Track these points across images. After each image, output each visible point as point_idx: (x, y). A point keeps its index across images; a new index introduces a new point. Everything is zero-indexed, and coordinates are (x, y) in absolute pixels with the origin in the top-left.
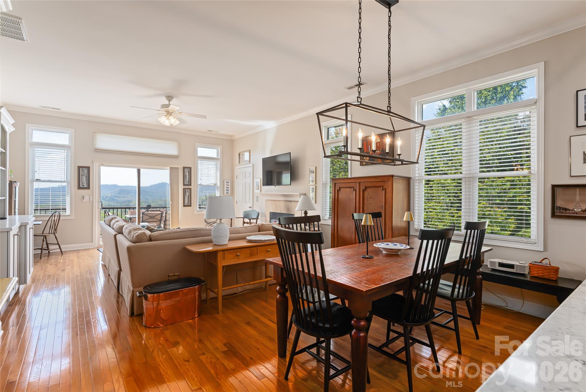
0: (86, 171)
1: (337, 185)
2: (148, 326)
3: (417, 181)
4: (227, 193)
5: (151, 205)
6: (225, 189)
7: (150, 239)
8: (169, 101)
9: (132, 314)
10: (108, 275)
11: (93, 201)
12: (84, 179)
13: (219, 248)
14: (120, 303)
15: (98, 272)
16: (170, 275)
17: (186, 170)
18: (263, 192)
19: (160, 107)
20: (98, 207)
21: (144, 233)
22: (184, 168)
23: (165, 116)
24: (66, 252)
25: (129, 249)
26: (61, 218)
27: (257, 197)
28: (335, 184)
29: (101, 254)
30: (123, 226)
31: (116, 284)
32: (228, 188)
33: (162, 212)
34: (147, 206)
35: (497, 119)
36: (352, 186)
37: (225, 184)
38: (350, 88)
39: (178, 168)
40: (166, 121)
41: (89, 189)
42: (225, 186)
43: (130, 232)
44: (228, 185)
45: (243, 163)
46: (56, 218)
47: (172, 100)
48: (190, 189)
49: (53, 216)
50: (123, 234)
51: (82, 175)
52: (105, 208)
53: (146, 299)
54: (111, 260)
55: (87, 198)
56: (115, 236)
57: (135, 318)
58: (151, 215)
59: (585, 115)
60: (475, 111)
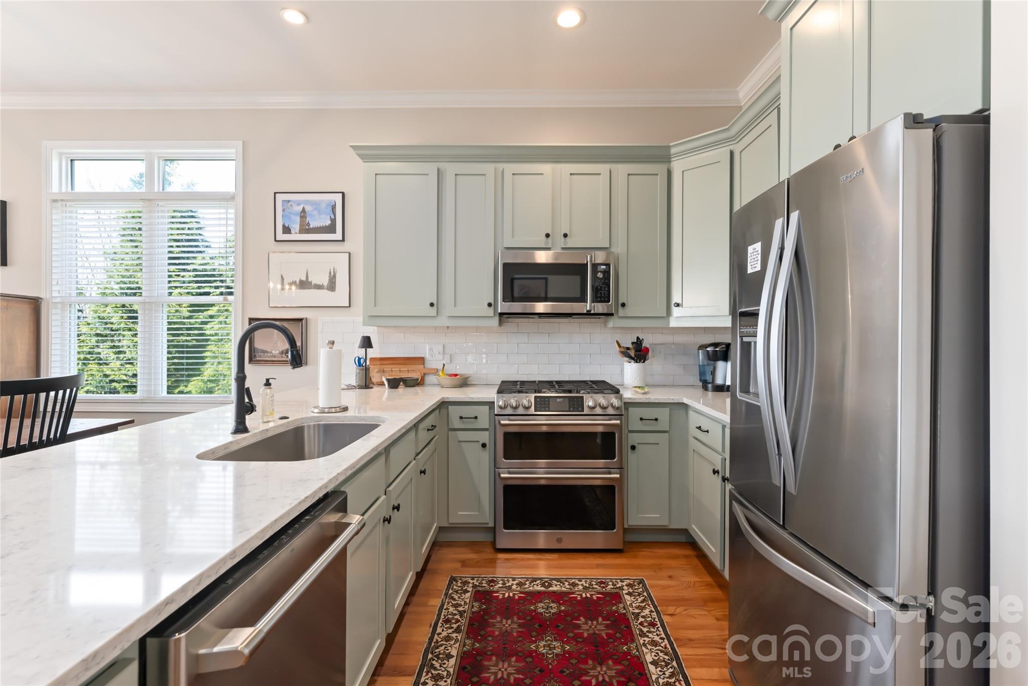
3: (57, 304)
59: (284, 226)
60: (159, 192)
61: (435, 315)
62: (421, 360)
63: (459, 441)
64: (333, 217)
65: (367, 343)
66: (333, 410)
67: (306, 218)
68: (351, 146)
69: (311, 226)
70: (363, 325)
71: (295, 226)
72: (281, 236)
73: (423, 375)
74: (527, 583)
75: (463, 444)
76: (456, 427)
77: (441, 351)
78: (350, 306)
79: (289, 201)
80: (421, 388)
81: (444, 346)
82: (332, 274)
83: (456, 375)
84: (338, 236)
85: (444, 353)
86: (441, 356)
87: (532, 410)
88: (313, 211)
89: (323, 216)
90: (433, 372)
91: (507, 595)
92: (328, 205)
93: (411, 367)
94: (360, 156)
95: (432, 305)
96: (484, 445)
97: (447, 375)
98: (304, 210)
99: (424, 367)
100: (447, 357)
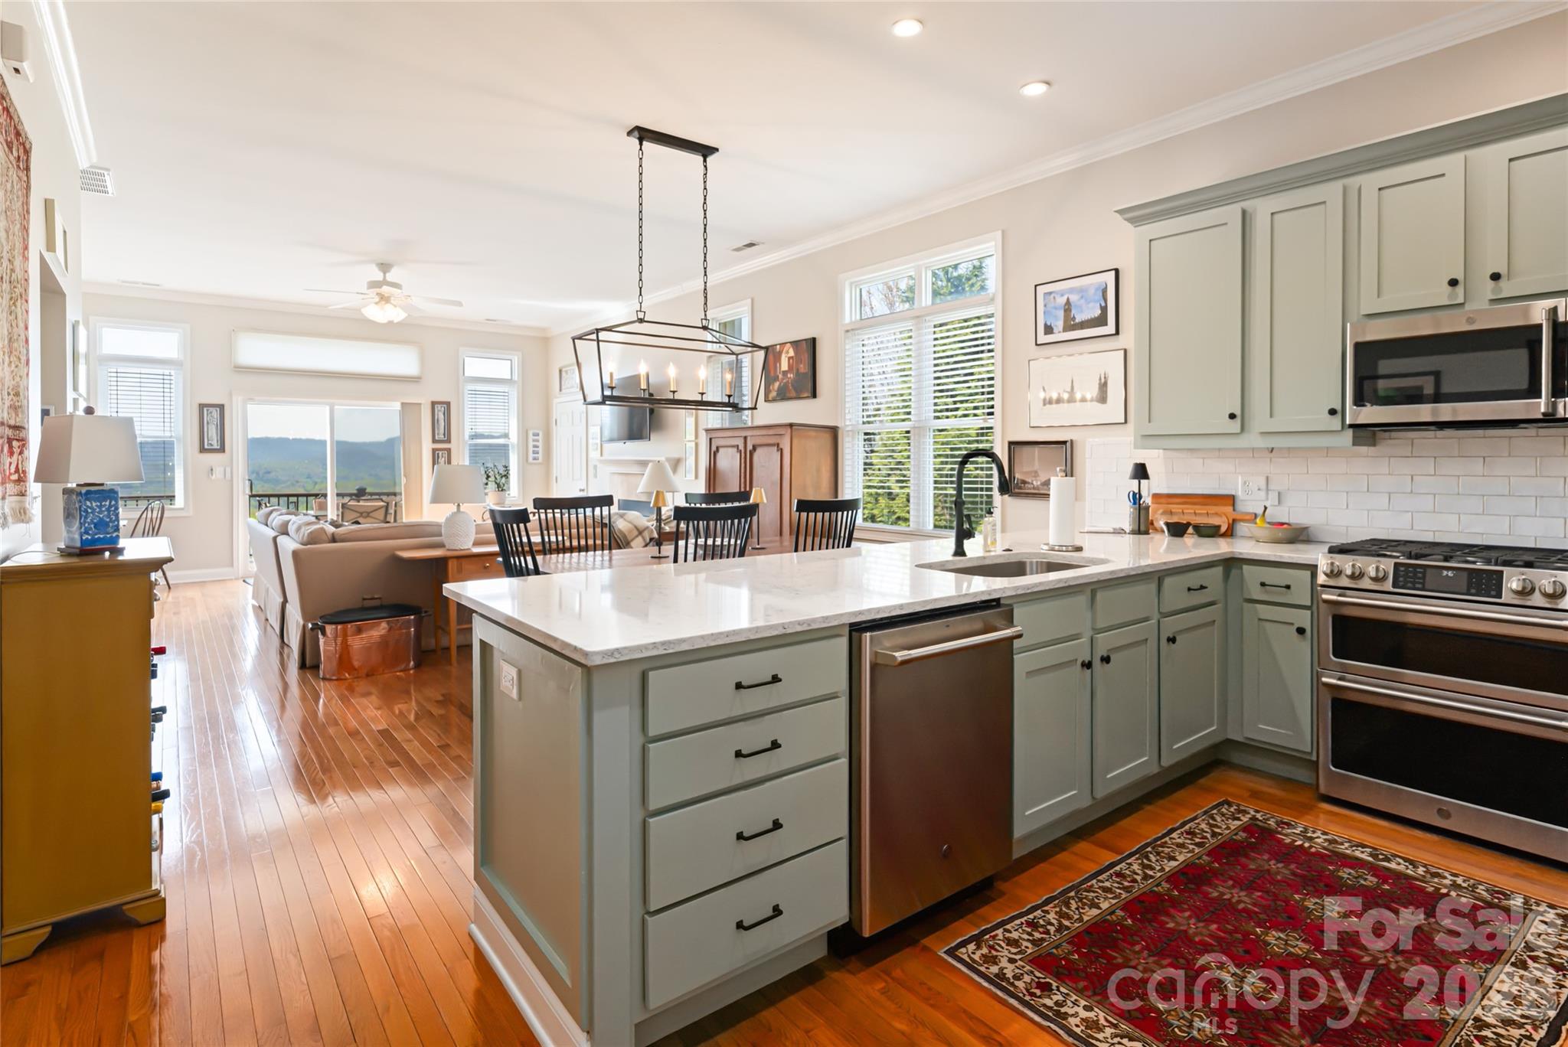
0: (215, 413)
1: (713, 440)
2: (328, 677)
3: (850, 433)
4: (535, 459)
5: (365, 489)
6: (531, 449)
7: (334, 539)
8: (385, 273)
9: (303, 666)
10: (264, 619)
11: (232, 477)
12: (212, 433)
13: (449, 554)
14: (285, 656)
15: (246, 615)
16: (365, 597)
17: (438, 407)
18: (606, 457)
19: (366, 286)
20: (244, 492)
21: (322, 529)
22: (433, 404)
23: (376, 303)
24: (177, 585)
25: (296, 554)
26: (166, 515)
27: (595, 467)
28: (711, 439)
29: (250, 588)
30: (288, 522)
31: (278, 630)
32: (537, 447)
33: (388, 503)
34: (358, 490)
35: (959, 322)
36: (736, 443)
37: (531, 437)
38: (738, 250)
39: (420, 404)
40: (380, 314)
41: (224, 451)
42: (531, 444)
43: (298, 529)
44: (538, 441)
45: (568, 391)
46: (155, 513)
47: (389, 271)
48: (449, 450)
49: (149, 509)
50: (288, 535)
51: (208, 423)
52: (260, 496)
53: (324, 633)
54: (271, 589)
55: (218, 473)
56: (275, 539)
57: (307, 671)
58: (361, 510)
59: (1046, 325)
60: (926, 307)
61: (1239, 431)
62: (1231, 500)
63: (1260, 619)
64: (1103, 304)
65: (1141, 472)
66: (1064, 548)
67: (1071, 311)
68: (1116, 211)
69: (1077, 321)
70: (1135, 448)
71: (1059, 324)
72: (1043, 338)
73: (1231, 522)
74: (1347, 845)
75: (1268, 625)
76: (1255, 597)
77: (1264, 487)
78: (1126, 422)
79: (1050, 293)
80: (1229, 540)
81: (1267, 478)
82: (1103, 380)
83: (1282, 524)
84: (1110, 328)
85: (1268, 490)
86: (1263, 494)
87: (1388, 586)
88: (1079, 300)
89: (1091, 305)
90: (1248, 517)
91: (1299, 843)
92: (1097, 289)
93: (1213, 509)
94: (1129, 220)
95: (1232, 416)
96: (1301, 631)
97: (1269, 523)
98: (1068, 302)
99: (1234, 510)
100: (1273, 496)
